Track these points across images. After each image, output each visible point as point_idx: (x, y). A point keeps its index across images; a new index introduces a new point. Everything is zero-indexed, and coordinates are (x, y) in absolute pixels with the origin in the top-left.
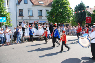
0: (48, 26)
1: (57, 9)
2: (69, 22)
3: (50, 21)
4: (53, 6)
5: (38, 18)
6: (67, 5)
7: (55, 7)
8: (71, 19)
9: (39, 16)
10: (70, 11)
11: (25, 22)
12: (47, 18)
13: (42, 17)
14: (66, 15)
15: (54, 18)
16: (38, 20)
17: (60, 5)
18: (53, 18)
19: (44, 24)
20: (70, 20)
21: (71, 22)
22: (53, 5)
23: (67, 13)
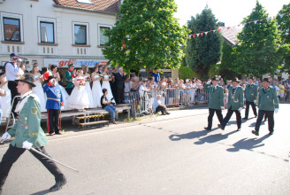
0: (106, 77)
1: (139, 19)
2: (175, 64)
3: (112, 62)
4: (125, 12)
5: (74, 51)
6: (171, 7)
7: (130, 14)
8: (181, 55)
9: (77, 44)
10: (178, 29)
11: (20, 60)
12: (104, 52)
13: (88, 49)
14: (167, 43)
15: (127, 52)
16: (74, 58)
17: (149, 9)
18: (125, 50)
19: (92, 70)
20: (176, 59)
21: (179, 65)
22: (123, 6)
23: (171, 36)
